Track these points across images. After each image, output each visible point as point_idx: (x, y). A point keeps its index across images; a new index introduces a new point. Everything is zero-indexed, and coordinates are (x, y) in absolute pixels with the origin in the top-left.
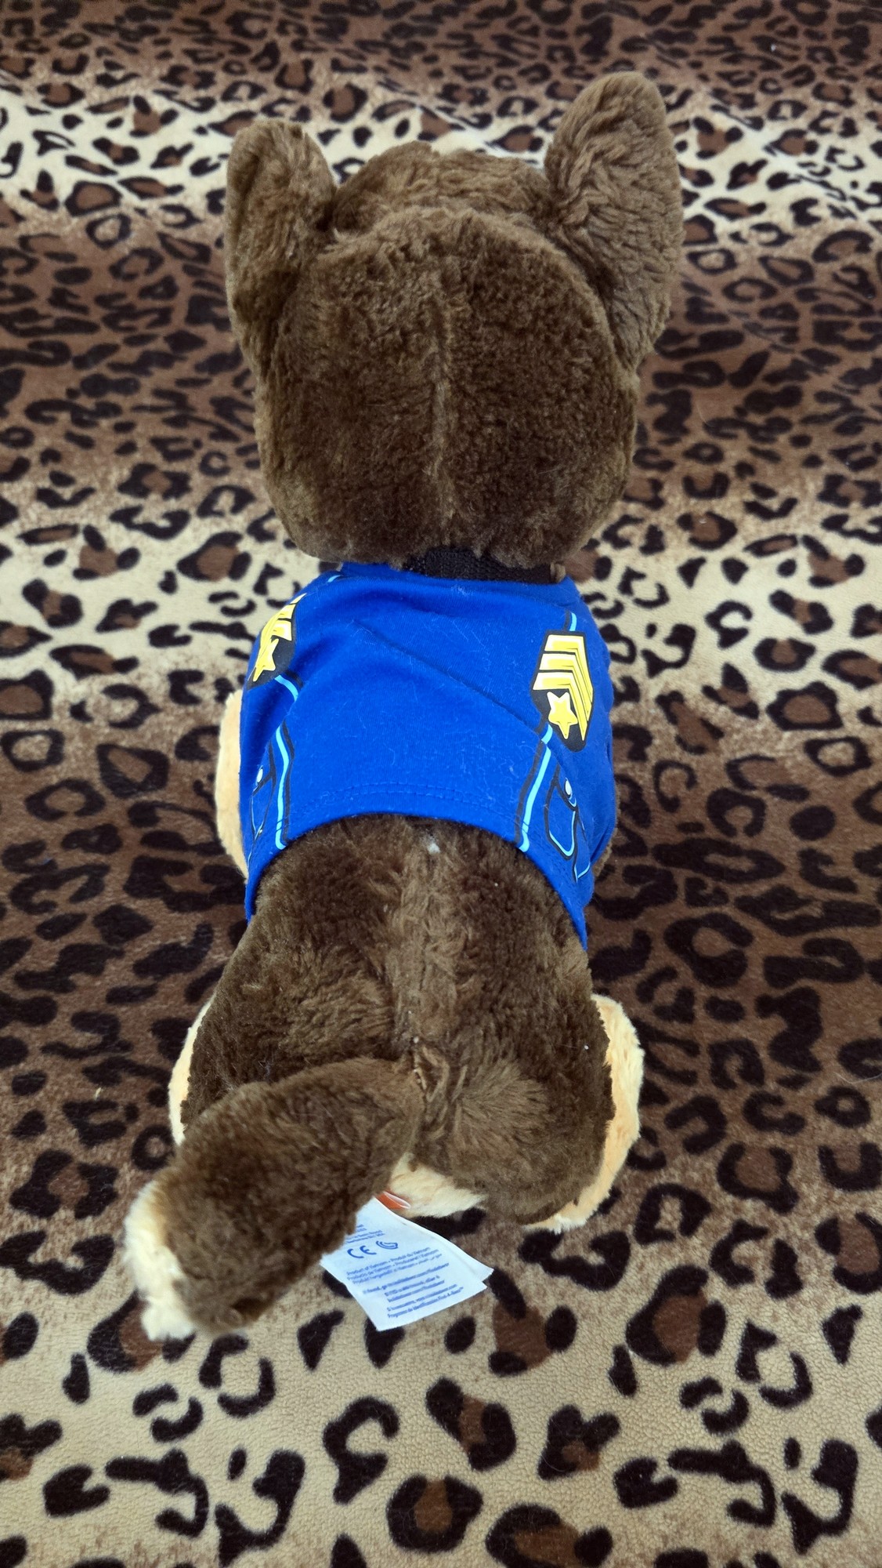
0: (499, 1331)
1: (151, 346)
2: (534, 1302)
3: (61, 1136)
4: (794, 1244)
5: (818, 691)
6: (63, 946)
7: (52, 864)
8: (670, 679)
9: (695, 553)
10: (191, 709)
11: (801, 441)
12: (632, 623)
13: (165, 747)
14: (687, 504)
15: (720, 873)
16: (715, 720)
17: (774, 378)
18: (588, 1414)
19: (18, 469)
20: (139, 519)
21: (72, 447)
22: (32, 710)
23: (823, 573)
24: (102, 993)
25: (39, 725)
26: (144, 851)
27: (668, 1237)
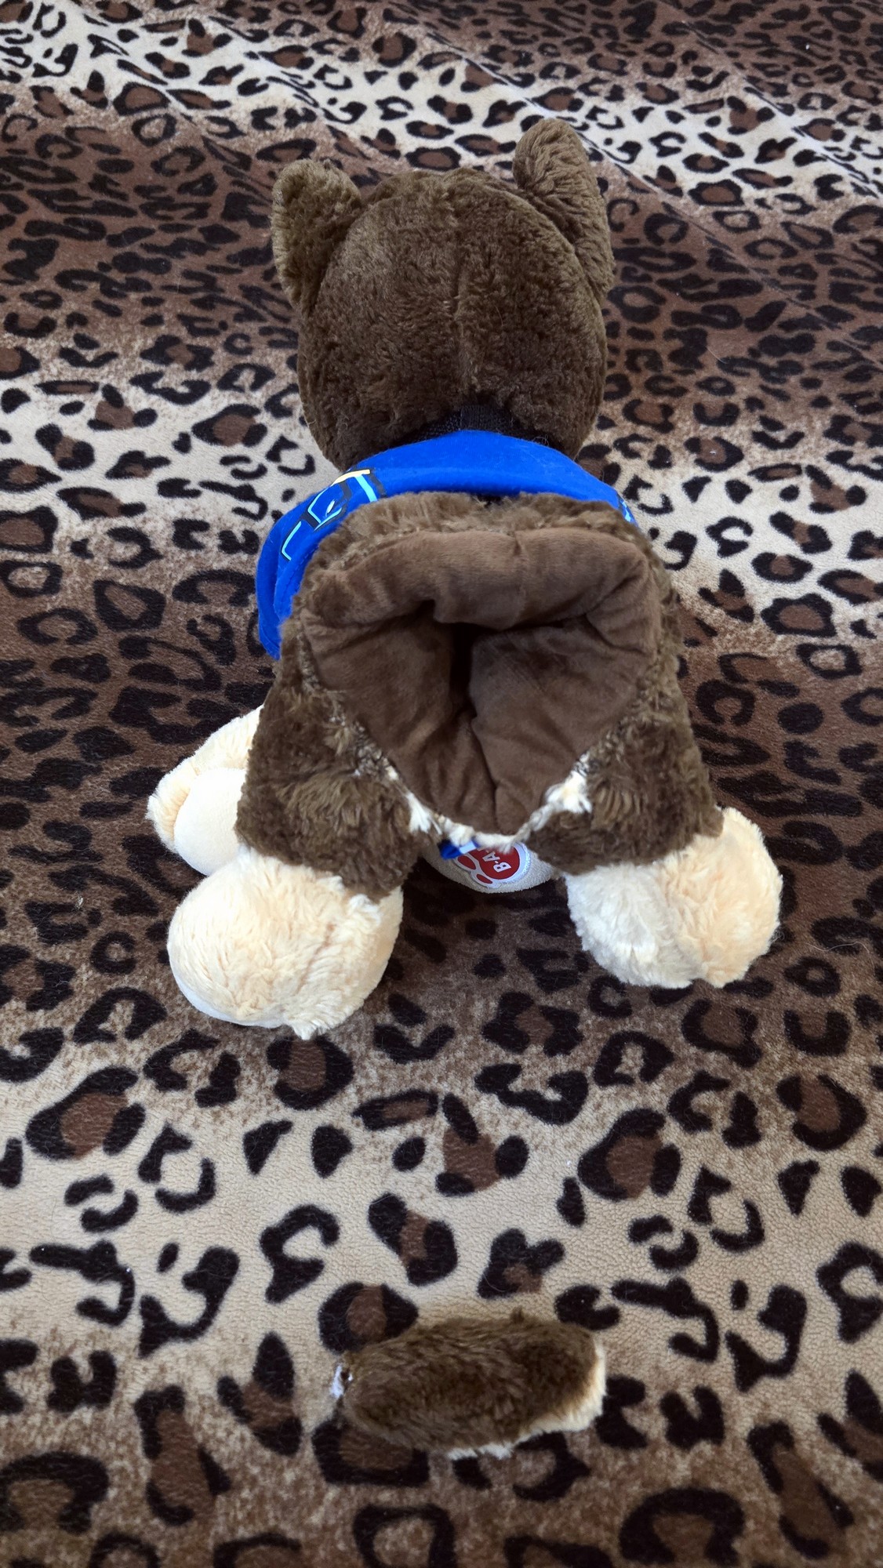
0: (449, 1153)
1: (186, 235)
2: (486, 1130)
3: (20, 933)
4: (755, 1098)
5: (815, 602)
6: (40, 760)
7: (37, 682)
9: (701, 472)
10: (193, 553)
11: (811, 383)
13: (163, 588)
14: (696, 429)
16: (709, 621)
17: (788, 326)
18: (533, 1239)
19: (42, 329)
20: (159, 384)
21: (98, 314)
22: (33, 543)
23: (824, 501)
24: (77, 806)
25: (38, 558)
26: (132, 682)
27: (627, 1080)
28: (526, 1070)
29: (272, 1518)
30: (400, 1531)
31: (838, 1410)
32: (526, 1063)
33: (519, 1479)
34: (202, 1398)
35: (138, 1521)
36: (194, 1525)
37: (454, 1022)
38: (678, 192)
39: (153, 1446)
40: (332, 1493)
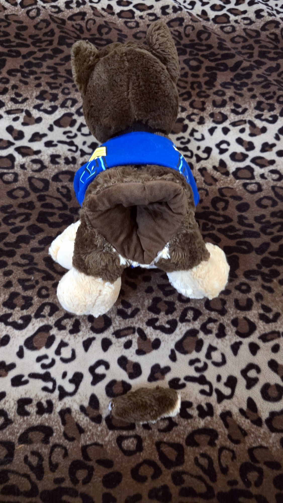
0: (139, 344)
1: (47, 52)
2: (149, 337)
3: (17, 288)
4: (225, 324)
5: (249, 168)
6: (17, 236)
7: (14, 211)
8: (203, 163)
9: (214, 125)
10: (57, 166)
11: (251, 90)
12: (193, 146)
13: (49, 178)
14: (213, 109)
15: (213, 221)
16: (215, 177)
17: (243, 69)
18: (162, 366)
19: (4, 91)
20: (42, 108)
21: (21, 84)
22: (9, 166)
23: (253, 132)
24: (29, 249)
25: (11, 171)
26: (42, 209)
27: (188, 321)
28: (160, 319)
29: (95, 439)
30: (128, 441)
31: (245, 407)
32: (160, 317)
33: (159, 427)
34: (76, 411)
35: (62, 441)
36: (76, 441)
37: (140, 307)
38: (208, 20)
39: (64, 423)
40: (111, 432)
